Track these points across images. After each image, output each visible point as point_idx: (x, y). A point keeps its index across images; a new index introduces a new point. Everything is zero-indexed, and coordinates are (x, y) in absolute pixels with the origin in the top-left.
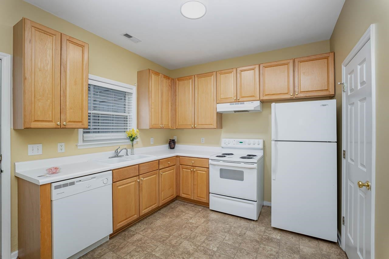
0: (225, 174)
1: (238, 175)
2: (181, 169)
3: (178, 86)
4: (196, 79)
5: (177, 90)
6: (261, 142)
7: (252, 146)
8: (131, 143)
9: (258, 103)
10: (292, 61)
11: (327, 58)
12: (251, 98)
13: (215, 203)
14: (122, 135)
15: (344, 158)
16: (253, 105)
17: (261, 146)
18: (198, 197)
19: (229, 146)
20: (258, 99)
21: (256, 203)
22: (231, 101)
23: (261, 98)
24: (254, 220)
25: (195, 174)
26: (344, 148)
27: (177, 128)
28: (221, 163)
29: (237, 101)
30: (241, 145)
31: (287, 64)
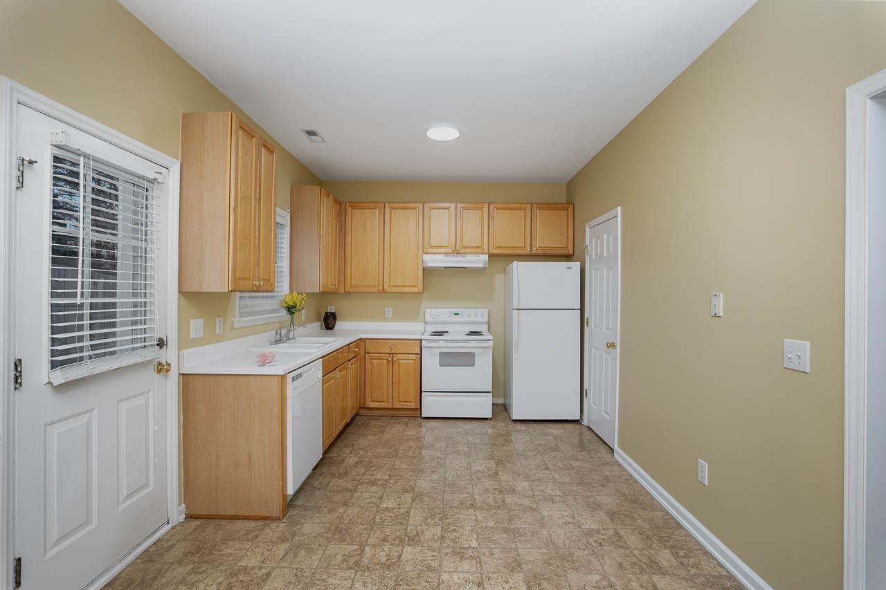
0: (448, 359)
1: (467, 359)
2: (368, 362)
3: (350, 217)
4: (387, 210)
5: (349, 224)
6: (485, 312)
7: (473, 319)
8: (289, 316)
9: (486, 257)
10: (529, 206)
11: (566, 209)
12: (477, 250)
13: (432, 405)
14: (272, 304)
15: (587, 326)
16: (480, 261)
17: (485, 319)
18: (401, 402)
19: (438, 319)
20: (486, 251)
21: (491, 394)
22: (447, 252)
23: (490, 252)
24: (487, 419)
25: (396, 367)
26: (587, 315)
27: (346, 290)
28: (441, 344)
29: (456, 252)
30: (457, 319)
31: (524, 209)
